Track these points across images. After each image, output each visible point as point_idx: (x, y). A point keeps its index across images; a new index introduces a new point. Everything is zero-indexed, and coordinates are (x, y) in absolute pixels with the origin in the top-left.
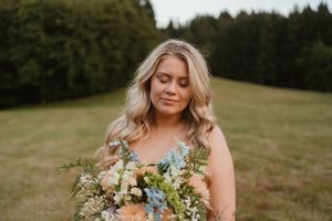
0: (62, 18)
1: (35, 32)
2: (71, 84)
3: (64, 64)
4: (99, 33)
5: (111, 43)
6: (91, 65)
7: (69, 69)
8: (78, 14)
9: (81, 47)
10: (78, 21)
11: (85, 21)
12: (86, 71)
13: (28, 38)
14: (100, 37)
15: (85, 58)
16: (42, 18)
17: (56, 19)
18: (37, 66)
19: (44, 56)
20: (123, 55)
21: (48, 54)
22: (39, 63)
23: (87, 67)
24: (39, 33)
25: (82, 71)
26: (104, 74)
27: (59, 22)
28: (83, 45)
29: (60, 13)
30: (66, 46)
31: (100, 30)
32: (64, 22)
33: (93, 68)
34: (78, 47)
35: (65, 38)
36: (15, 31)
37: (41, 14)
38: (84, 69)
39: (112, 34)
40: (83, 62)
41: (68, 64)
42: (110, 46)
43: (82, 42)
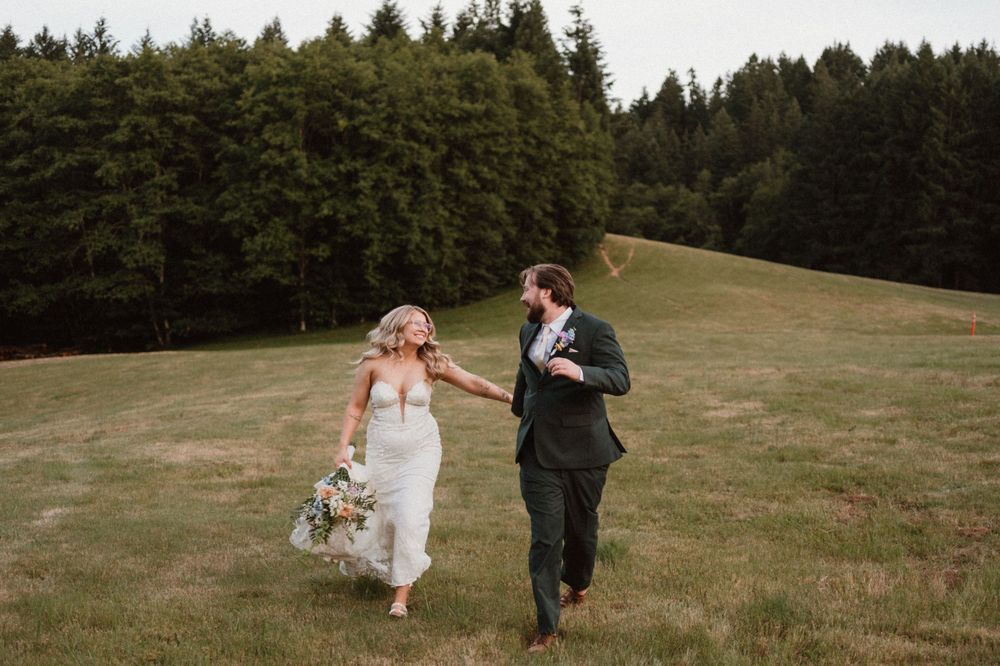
0: (351, 113)
1: (281, 149)
2: (373, 279)
3: (357, 230)
4: (444, 149)
5: (476, 174)
6: (425, 231)
7: (368, 243)
8: (392, 102)
9: (398, 186)
10: (391, 119)
11: (409, 118)
12: (412, 247)
13: (265, 166)
14: (448, 159)
15: (408, 215)
16: (301, 115)
17: (337, 115)
18: (290, 236)
19: (306, 211)
20: (508, 204)
21: (316, 205)
22: (293, 228)
23: (416, 237)
24: (296, 153)
25: (403, 248)
26: (460, 254)
27: (342, 123)
28: (403, 180)
29: (347, 100)
30: (362, 183)
31: (447, 142)
32: (356, 122)
33: (431, 240)
34: (390, 185)
35: (359, 164)
36: (233, 147)
37: (298, 102)
38: (408, 241)
39: (478, 151)
40: (405, 223)
41: (366, 231)
42: (473, 183)
43: (401, 173)
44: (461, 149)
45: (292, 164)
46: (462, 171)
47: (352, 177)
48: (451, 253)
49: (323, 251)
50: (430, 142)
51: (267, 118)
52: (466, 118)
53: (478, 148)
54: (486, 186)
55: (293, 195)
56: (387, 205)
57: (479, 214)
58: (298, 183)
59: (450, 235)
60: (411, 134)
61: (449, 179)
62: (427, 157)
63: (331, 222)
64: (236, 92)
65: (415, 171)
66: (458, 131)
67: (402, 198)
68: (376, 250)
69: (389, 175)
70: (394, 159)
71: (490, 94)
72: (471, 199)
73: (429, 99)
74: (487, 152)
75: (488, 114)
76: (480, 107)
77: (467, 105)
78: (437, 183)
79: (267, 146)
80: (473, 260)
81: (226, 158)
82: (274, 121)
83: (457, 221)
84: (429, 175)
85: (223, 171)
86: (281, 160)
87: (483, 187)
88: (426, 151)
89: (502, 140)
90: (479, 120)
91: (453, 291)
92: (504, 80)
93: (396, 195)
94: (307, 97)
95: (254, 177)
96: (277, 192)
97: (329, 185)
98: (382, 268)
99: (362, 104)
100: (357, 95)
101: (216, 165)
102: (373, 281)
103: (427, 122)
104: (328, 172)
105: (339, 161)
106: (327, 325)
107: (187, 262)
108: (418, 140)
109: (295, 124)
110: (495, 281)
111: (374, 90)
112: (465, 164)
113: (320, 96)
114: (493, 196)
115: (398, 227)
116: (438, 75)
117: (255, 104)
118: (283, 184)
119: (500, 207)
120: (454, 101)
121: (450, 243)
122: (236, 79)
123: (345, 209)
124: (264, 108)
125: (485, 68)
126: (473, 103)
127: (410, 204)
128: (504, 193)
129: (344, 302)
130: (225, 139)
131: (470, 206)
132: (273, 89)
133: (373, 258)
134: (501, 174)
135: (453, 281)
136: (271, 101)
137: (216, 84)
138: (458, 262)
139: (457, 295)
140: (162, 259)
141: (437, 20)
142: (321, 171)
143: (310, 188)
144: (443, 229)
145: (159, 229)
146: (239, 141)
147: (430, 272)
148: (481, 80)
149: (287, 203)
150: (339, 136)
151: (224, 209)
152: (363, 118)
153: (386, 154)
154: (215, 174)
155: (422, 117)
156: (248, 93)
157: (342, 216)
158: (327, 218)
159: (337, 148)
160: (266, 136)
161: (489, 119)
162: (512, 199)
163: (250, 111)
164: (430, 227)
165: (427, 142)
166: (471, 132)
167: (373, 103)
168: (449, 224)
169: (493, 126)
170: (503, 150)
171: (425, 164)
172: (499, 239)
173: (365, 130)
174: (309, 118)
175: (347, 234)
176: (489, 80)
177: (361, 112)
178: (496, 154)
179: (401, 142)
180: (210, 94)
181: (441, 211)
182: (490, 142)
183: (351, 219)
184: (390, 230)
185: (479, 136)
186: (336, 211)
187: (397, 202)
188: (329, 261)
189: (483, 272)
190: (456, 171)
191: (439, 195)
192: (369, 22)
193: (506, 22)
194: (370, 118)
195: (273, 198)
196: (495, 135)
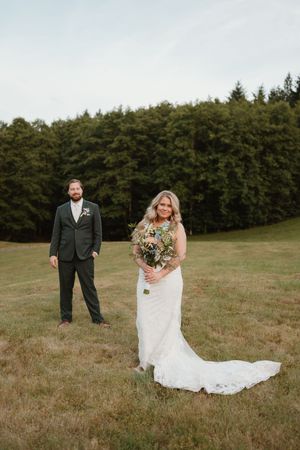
0: (216, 131)
1: (183, 149)
2: (224, 211)
3: (216, 187)
4: (261, 148)
5: (277, 161)
6: (250, 188)
7: (222, 194)
8: (236, 126)
9: (237, 166)
10: (235, 133)
11: (244, 133)
12: (243, 196)
13: (175, 157)
14: (263, 153)
15: (242, 180)
16: (193, 133)
17: (210, 132)
18: (185, 190)
19: (193, 178)
20: (293, 175)
21: (198, 175)
22: (187, 186)
23: (245, 191)
24: (189, 150)
25: (239, 196)
26: (268, 200)
27: (212, 136)
28: (240, 163)
29: (215, 126)
30: (220, 165)
31: (263, 144)
32: (218, 136)
33: (253, 192)
34: (234, 165)
35: (219, 155)
36: (162, 149)
37: (192, 127)
38: (242, 193)
39: (279, 149)
40: (240, 184)
41: (222, 188)
42: (275, 164)
43: (240, 160)
44: (270, 148)
45: (188, 156)
46: (270, 159)
47: (215, 161)
48: (262, 199)
49: (200, 197)
50: (255, 145)
51: (177, 135)
52: (273, 132)
53: (279, 147)
54: (282, 166)
55: (187, 170)
56: (232, 175)
57: (278, 181)
58: (190, 165)
59: (263, 190)
60: (245, 141)
61: (263, 162)
62: (252, 152)
63: (205, 183)
64: (164, 124)
65: (246, 159)
66: (268, 139)
67: (239, 171)
68: (226, 197)
69: (233, 160)
70: (236, 152)
71: (286, 121)
72: (274, 172)
73: (255, 123)
74: (283, 149)
75: (285, 131)
76: (280, 127)
77: (274, 126)
78: (257, 165)
79: (176, 147)
80: (274, 203)
81: (159, 154)
82: (180, 136)
83: (267, 183)
84: (254, 161)
85: (157, 160)
86: (182, 154)
87: (281, 167)
88: (252, 149)
89: (291, 143)
90: (280, 134)
91: (264, 218)
92: (293, 114)
93: (237, 170)
94: (197, 125)
95: (170, 162)
96: (181, 169)
97: (205, 165)
98: (228, 206)
99: (221, 127)
100: (220, 123)
101: (154, 157)
102: (224, 212)
103: (254, 135)
104: (205, 159)
105: (210, 154)
106: (201, 232)
107: (140, 202)
108: (249, 144)
109: (190, 137)
110: (285, 214)
111: (228, 120)
112: (272, 155)
113: (202, 124)
114: (285, 171)
115: (236, 186)
116: (260, 113)
117: (173, 129)
118: (183, 165)
119: (289, 176)
120: (267, 125)
121: (263, 194)
122: (166, 119)
123: (211, 177)
124: (176, 130)
125: (284, 109)
126: (277, 124)
127: (243, 174)
128: (292, 169)
129: (210, 222)
130: (158, 145)
131: (273, 176)
132: (181, 122)
133: (224, 201)
134: (290, 160)
135: (264, 213)
136: (179, 127)
137: (157, 121)
138: (267, 204)
139: (266, 220)
140: (129, 200)
141: (261, 92)
142: (201, 159)
143: (196, 167)
144: (260, 187)
145: (128, 186)
146: (165, 146)
147: (252, 208)
148: (281, 114)
149: (184, 174)
150: (210, 143)
151: (156, 177)
152: (222, 133)
153: (232, 150)
154: (153, 162)
155: (251, 133)
156: (169, 124)
157: (210, 180)
158: (203, 181)
159: (210, 148)
160: (176, 143)
161: (285, 133)
162: (295, 173)
163: (170, 132)
164: (253, 186)
165: (253, 145)
166: (276, 139)
167: (227, 127)
168: (262, 185)
169: (287, 136)
170: (292, 148)
171: (251, 155)
172: (288, 193)
173: (222, 139)
174: (197, 134)
175: (212, 189)
176: (285, 114)
177: (222, 131)
178: (288, 151)
179: (240, 144)
180: (154, 126)
181: (259, 178)
182: (285, 144)
183: (214, 182)
184: (233, 187)
185: (280, 141)
186: (207, 178)
187: (236, 173)
188: (204, 202)
189: (279, 209)
190: (267, 158)
191: (258, 169)
192: (229, 95)
193: (295, 90)
194: (226, 133)
195: (178, 172)
196: (287, 141)
